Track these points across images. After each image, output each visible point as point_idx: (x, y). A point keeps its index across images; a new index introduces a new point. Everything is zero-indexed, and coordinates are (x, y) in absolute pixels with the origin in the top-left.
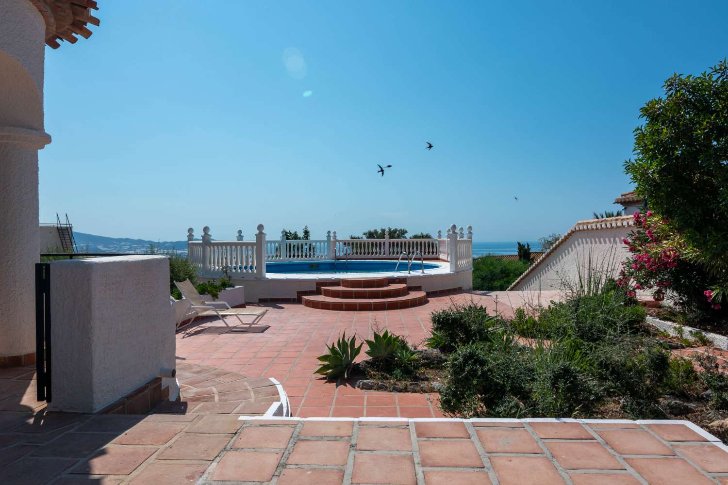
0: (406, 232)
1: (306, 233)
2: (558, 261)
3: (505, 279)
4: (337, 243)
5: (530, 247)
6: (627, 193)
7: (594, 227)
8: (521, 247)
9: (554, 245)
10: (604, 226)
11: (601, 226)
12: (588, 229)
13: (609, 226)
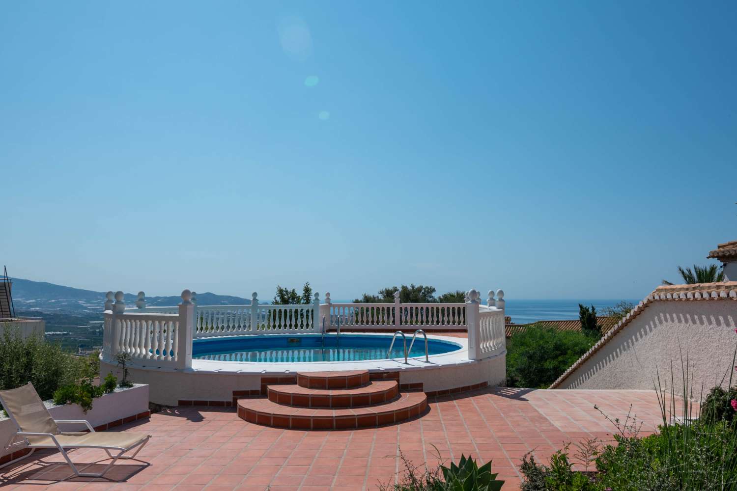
0: (434, 290)
1: (307, 290)
2: (630, 344)
3: (560, 359)
4: (332, 309)
5: (595, 311)
6: (726, 242)
7: (682, 296)
8: (583, 311)
9: (624, 319)
10: (697, 295)
11: (694, 296)
12: (674, 300)
13: (706, 296)
